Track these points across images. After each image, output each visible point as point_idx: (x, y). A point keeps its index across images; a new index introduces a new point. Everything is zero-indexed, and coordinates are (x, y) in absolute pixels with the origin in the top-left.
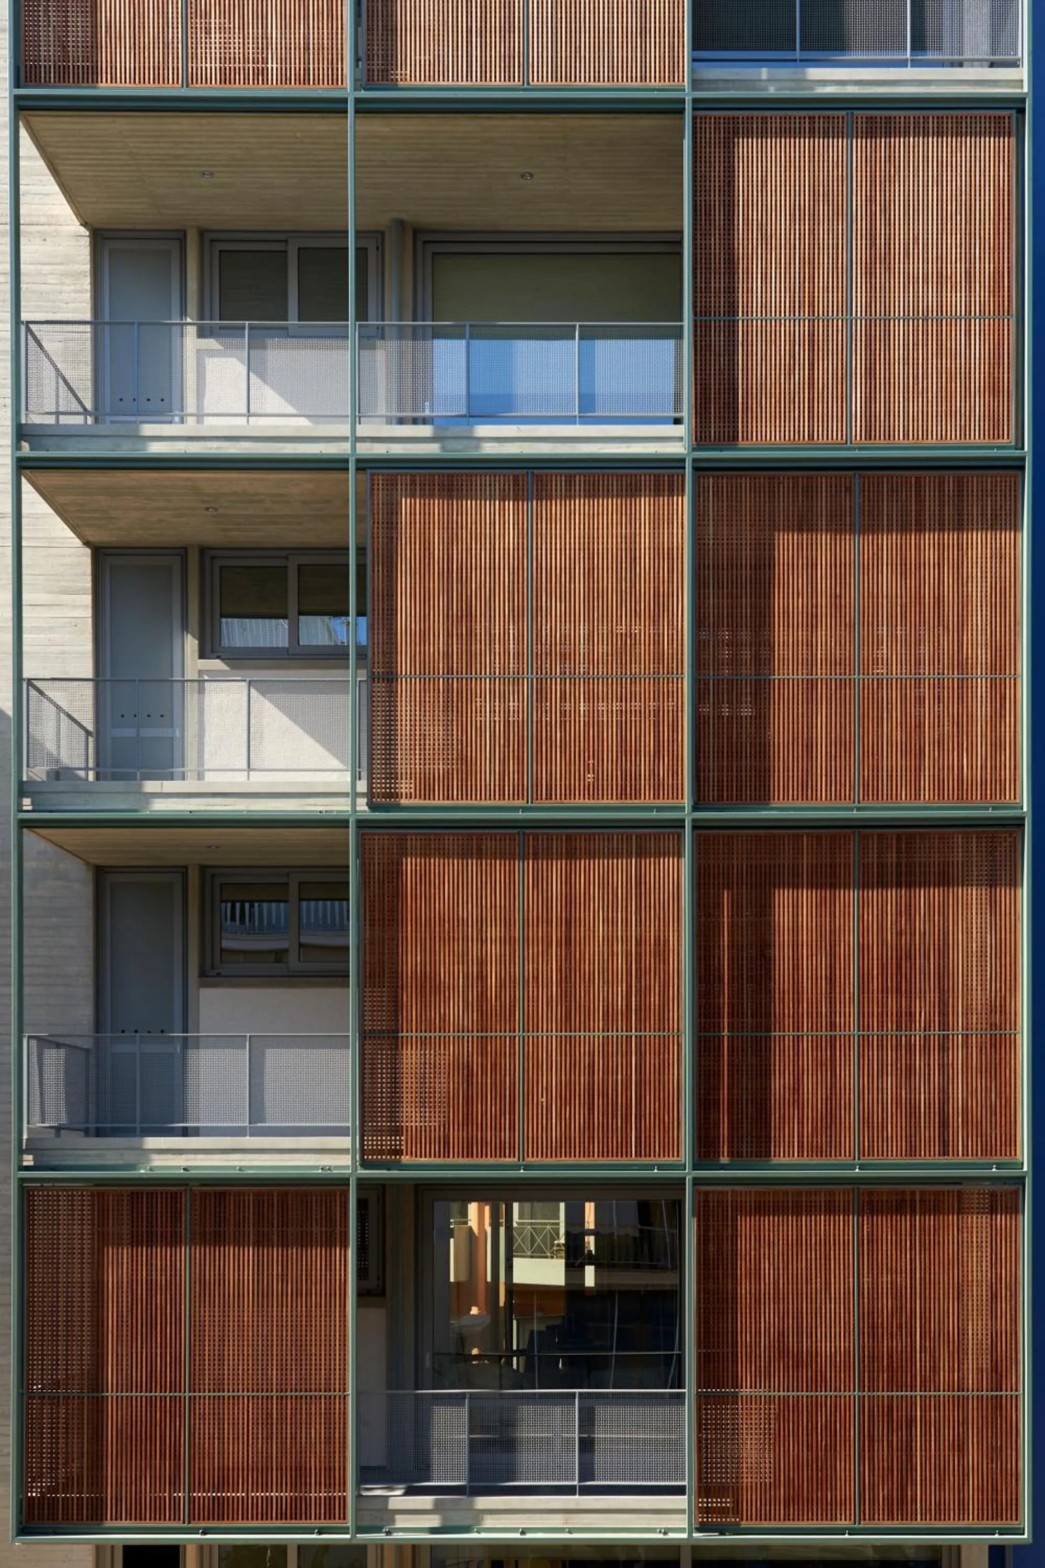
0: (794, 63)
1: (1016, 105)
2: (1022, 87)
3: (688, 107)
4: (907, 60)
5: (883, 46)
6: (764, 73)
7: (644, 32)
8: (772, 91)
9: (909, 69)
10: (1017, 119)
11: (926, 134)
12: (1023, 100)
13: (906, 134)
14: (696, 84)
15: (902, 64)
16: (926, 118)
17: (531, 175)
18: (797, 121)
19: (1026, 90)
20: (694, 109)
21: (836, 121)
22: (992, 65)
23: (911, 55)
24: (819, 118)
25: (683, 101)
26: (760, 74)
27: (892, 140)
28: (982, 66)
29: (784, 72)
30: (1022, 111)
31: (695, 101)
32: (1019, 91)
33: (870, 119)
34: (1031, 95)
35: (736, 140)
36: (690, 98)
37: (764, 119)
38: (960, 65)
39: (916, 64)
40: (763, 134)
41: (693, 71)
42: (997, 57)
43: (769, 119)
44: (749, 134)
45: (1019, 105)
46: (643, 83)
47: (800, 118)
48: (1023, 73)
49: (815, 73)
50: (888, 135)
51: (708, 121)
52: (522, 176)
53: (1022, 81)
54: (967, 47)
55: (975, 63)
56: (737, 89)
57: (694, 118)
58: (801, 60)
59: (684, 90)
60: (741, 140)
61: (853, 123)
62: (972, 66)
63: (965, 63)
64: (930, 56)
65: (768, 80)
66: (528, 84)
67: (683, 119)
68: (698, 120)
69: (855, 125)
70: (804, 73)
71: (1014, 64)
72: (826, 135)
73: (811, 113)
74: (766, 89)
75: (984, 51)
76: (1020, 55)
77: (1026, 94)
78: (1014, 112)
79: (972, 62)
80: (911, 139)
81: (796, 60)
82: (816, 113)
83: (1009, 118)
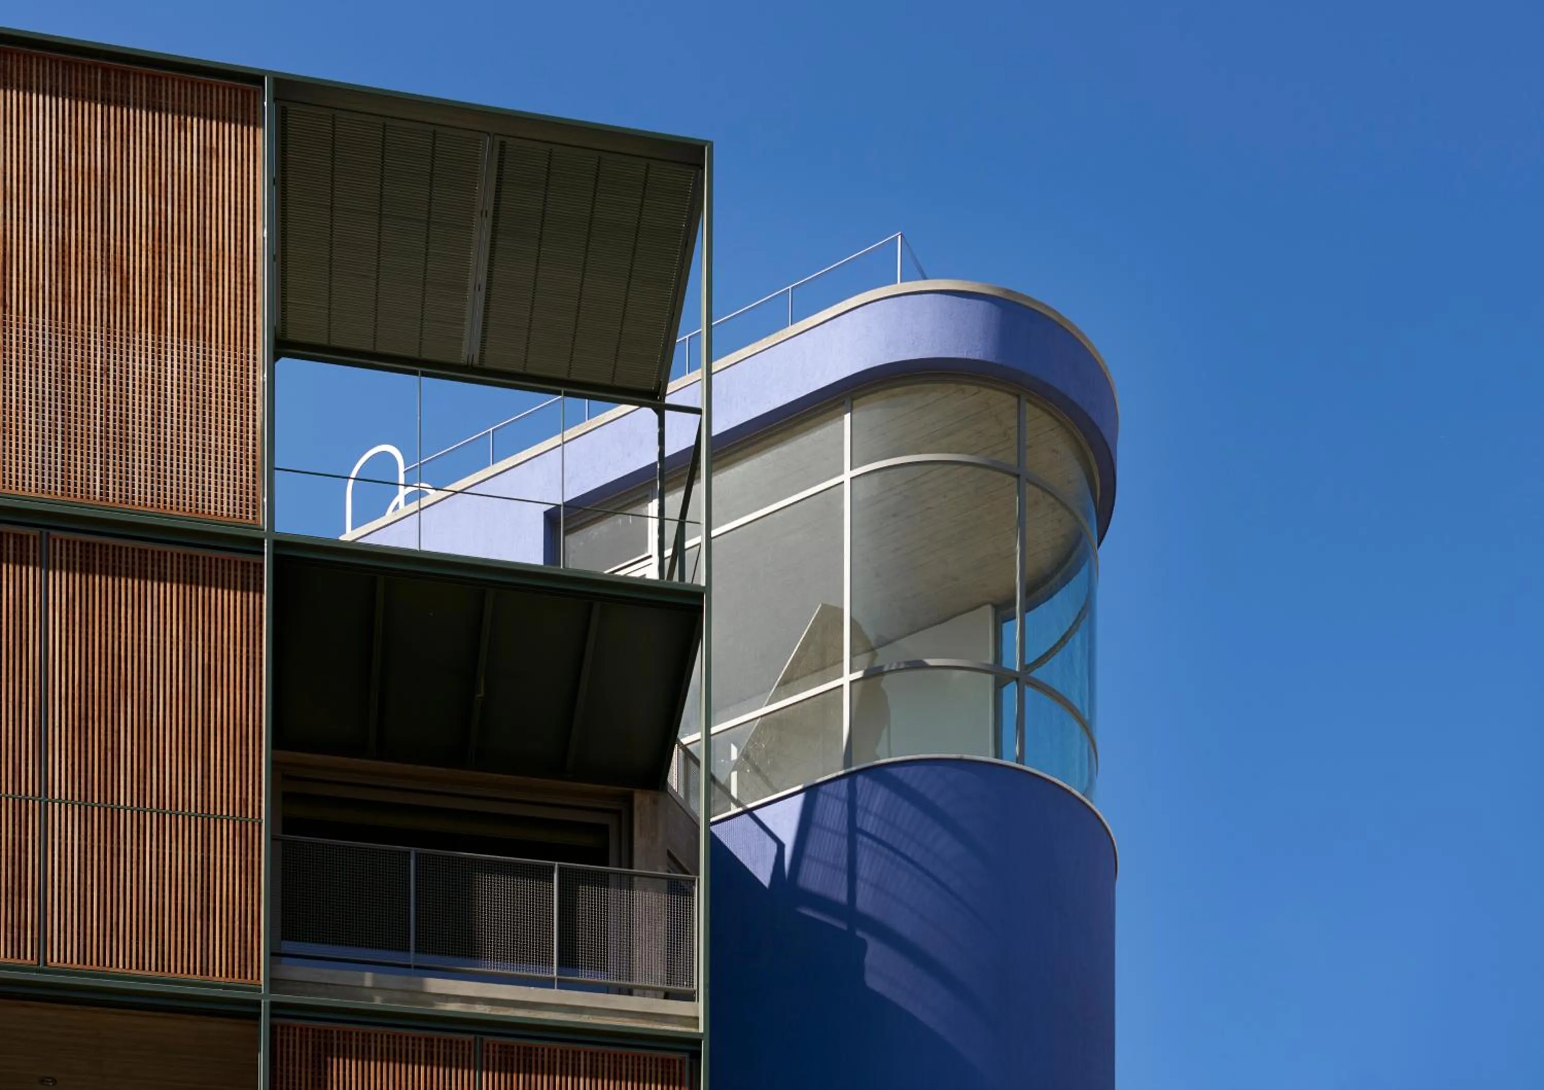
0: (408, 970)
1: (690, 1044)
2: (697, 1026)
3: (264, 1011)
4: (553, 979)
5: (521, 957)
6: (368, 979)
7: (206, 913)
8: (378, 1002)
9: (556, 990)
10: (691, 1064)
11: (576, 1074)
12: (698, 1042)
13: (551, 1072)
14: (275, 983)
15: (547, 983)
16: (576, 1053)
17: (54, 1081)
18: (410, 1042)
19: (701, 1030)
20: (272, 1016)
21: (460, 1046)
22: (667, 996)
23: (558, 974)
24: (439, 1041)
25: (258, 1004)
26: (363, 979)
27: (533, 1077)
28: (656, 997)
29: (393, 980)
30: (696, 1055)
31: (274, 1005)
32: (693, 1030)
33: (505, 1048)
34: (707, 1036)
35: (329, 1059)
36: (268, 1001)
37: (366, 1036)
38: (629, 992)
39: (564, 985)
40: (364, 1055)
41: (271, 967)
42: (672, 987)
43: (373, 1036)
44: (346, 1053)
45: (695, 1048)
46: (204, 977)
47: (413, 1039)
48: (699, 1008)
49: (436, 985)
50: (528, 1070)
51: (291, 1031)
52: (42, 1081)
53: (697, 1018)
54: (637, 971)
55: (648, 992)
56: (331, 996)
57: (273, 1029)
58: (416, 967)
59: (261, 991)
60: (335, 1060)
61: (482, 1051)
62: (644, 995)
63: (635, 991)
64: (584, 976)
65: (372, 988)
66: (45, 963)
67: (259, 1026)
68: (279, 1030)
69: (485, 1054)
70: (422, 984)
71: (690, 997)
72: (448, 1064)
73: (428, 1033)
74: (373, 1000)
75: (658, 978)
76: (695, 988)
77: (702, 1034)
78: (687, 1056)
79: (644, 991)
80: (558, 1079)
81: (409, 966)
82: (435, 1034)
83: (681, 1062)
